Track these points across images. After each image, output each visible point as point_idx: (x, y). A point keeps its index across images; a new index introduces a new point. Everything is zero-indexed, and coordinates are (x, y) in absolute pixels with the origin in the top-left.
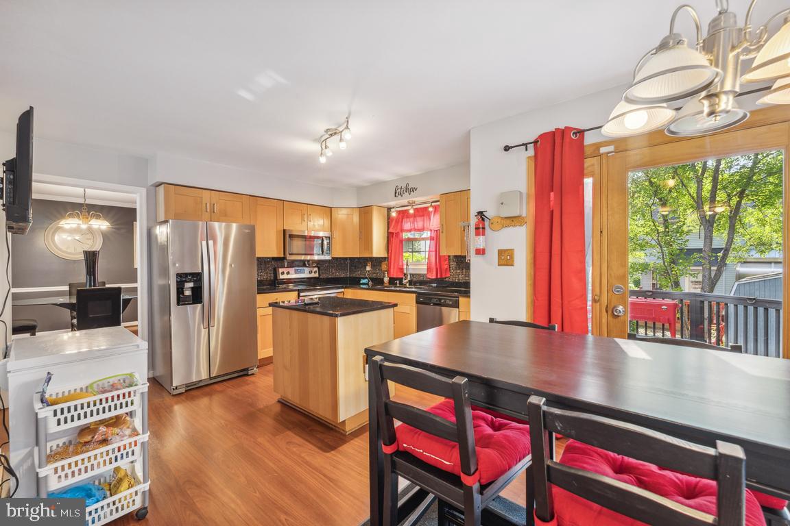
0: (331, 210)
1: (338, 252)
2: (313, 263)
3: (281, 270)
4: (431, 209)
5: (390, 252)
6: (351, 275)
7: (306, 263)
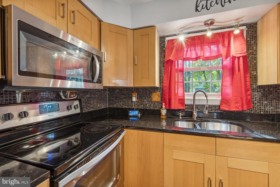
6: (111, 106)
7: (61, 94)
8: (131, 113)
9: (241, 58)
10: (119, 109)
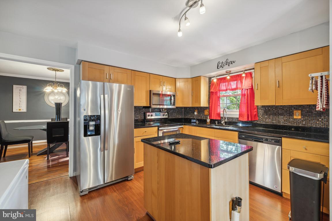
0: (176, 80)
1: (179, 104)
2: (165, 110)
3: (148, 114)
4: (244, 75)
5: (211, 104)
6: (185, 117)
7: (161, 110)
8: (192, 121)
9: (249, 90)
10: (189, 119)
